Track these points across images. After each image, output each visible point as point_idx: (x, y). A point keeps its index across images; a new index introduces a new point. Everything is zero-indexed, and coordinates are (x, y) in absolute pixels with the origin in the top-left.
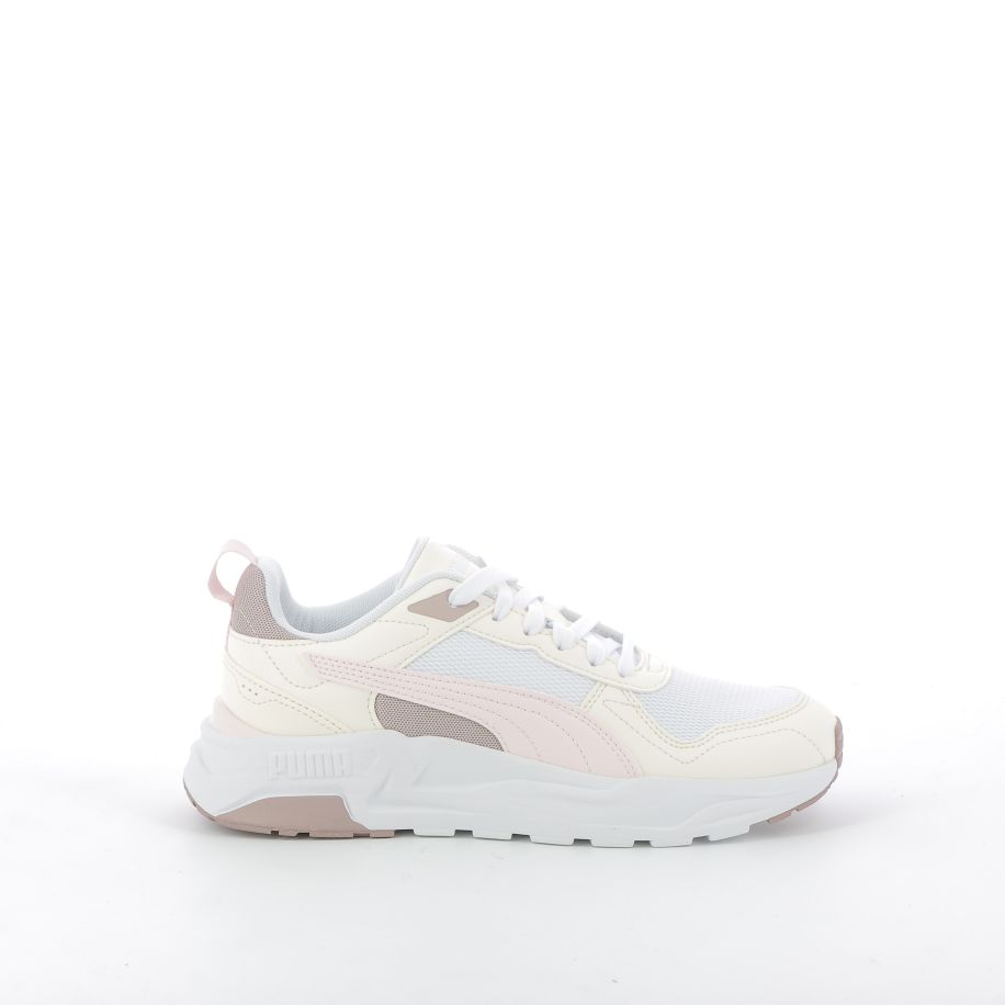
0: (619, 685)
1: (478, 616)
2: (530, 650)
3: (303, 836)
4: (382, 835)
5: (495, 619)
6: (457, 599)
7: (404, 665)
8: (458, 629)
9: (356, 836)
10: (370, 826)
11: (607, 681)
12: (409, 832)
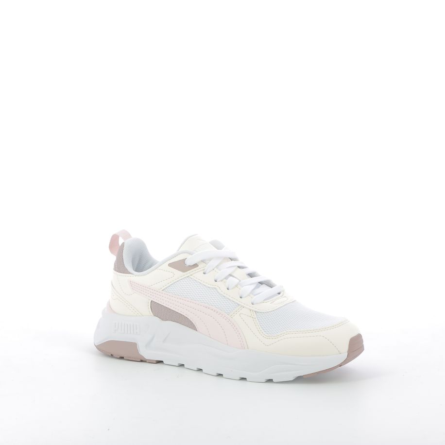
0: (250, 308)
1: (196, 271)
2: (215, 288)
3: (122, 358)
4: (151, 362)
5: (204, 273)
6: (189, 263)
7: (163, 289)
8: (187, 275)
9: (142, 361)
10: (147, 357)
11: (244, 305)
12: (161, 362)
